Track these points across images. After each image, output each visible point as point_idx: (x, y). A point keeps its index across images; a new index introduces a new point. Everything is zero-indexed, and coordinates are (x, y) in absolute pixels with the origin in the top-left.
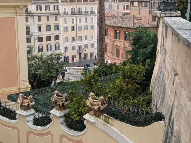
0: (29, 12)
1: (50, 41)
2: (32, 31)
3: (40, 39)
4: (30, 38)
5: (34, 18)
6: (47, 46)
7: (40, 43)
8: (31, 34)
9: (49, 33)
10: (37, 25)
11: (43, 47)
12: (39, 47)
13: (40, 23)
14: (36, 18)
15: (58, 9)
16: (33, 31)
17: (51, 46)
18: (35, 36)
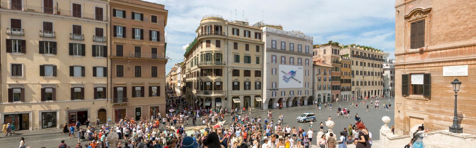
0: (223, 33)
1: (248, 77)
2: (224, 59)
3: (236, 73)
4: (222, 70)
5: (229, 43)
6: (245, 83)
7: (236, 77)
8: (223, 63)
9: (247, 66)
10: (233, 53)
11: (239, 83)
12: (233, 83)
13: (236, 51)
14: (231, 44)
15: (260, 38)
16: (226, 61)
17: (250, 83)
18: (229, 68)
